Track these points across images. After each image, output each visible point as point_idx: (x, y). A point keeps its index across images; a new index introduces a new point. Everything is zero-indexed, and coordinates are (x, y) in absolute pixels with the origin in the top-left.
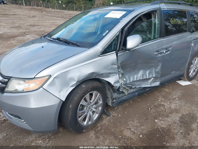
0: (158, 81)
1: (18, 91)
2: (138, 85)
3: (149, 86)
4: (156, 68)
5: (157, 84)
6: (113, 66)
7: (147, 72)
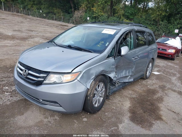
0: (132, 78)
1: (56, 82)
2: (122, 80)
3: (127, 81)
4: (132, 69)
5: (132, 80)
6: (113, 66)
7: (127, 72)
